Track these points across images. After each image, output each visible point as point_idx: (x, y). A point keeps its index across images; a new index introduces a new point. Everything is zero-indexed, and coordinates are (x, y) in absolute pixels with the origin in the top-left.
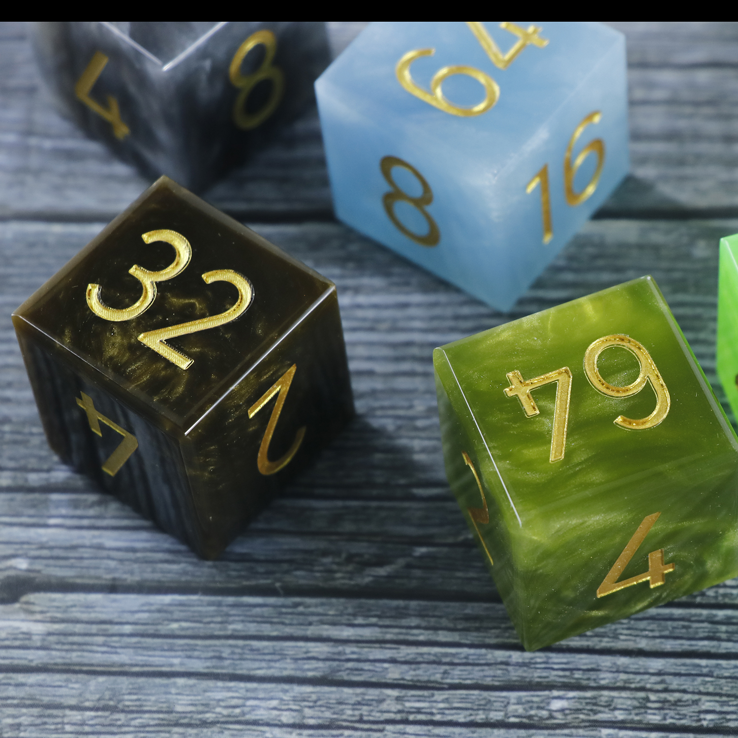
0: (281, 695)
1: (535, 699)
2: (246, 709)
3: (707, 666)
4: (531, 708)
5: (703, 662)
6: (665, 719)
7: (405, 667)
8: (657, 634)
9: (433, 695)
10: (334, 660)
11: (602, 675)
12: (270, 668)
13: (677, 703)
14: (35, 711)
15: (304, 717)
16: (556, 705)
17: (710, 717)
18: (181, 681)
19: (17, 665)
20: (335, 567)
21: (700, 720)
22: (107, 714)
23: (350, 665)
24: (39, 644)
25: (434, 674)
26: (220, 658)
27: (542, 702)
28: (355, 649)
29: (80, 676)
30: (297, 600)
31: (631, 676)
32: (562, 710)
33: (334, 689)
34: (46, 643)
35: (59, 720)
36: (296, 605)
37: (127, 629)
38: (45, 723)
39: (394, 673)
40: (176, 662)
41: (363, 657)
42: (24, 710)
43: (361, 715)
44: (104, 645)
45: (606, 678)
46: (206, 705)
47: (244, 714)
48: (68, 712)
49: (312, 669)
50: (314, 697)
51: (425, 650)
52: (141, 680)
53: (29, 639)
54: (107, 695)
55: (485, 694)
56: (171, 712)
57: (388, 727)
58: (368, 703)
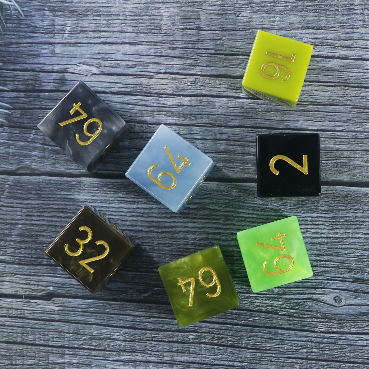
0: (120, 331)
1: (185, 335)
2: (111, 335)
3: (230, 327)
4: (184, 338)
5: (229, 326)
6: (218, 342)
7: (152, 324)
8: (217, 317)
9: (159, 333)
10: (134, 322)
11: (203, 329)
12: (117, 323)
13: (222, 338)
14: (57, 333)
15: (126, 338)
16: (191, 337)
17: (230, 342)
18: (94, 326)
19: (52, 319)
20: (133, 293)
21: (227, 343)
22: (76, 335)
23: (138, 323)
24: (57, 313)
25: (159, 326)
26: (104, 320)
27: (187, 336)
28: (139, 319)
29: (68, 323)
30: (124, 303)
31: (210, 329)
32: (192, 339)
33: (133, 330)
34: (59, 313)
35: (63, 336)
36: (123, 304)
37: (80, 310)
38: (60, 337)
39: (149, 326)
40: (93, 320)
41: (141, 321)
42: (55, 333)
43: (141, 338)
44: (74, 314)
45: (204, 330)
46: (101, 334)
47: (111, 337)
48: (66, 334)
49: (128, 324)
50: (128, 332)
51: (157, 319)
52: (84, 325)
53: (54, 312)
54: (76, 329)
55: (173, 333)
56: (92, 335)
57: (148, 342)
58: (142, 335)
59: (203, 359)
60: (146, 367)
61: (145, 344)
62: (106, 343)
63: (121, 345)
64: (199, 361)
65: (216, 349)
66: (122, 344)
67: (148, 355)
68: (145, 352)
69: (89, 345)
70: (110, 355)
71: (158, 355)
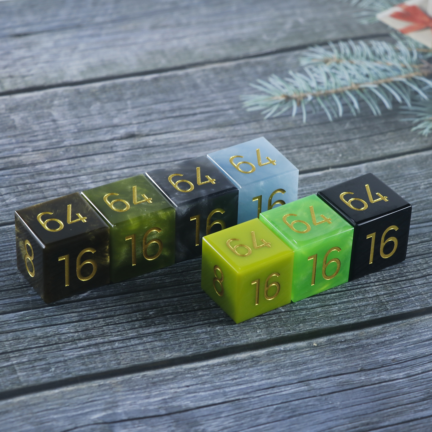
0: (68, 326)
1: (144, 313)
2: (59, 331)
4: (144, 315)
5: (189, 296)
6: (184, 310)
7: (102, 314)
9: (113, 318)
10: (80, 316)
11: (161, 304)
13: (186, 306)
15: (77, 330)
16: (151, 313)
17: (196, 307)
18: (36, 329)
21: (194, 308)
22: (17, 340)
23: (85, 316)
25: (111, 313)
26: (45, 322)
27: (146, 313)
28: (85, 313)
29: (4, 334)
30: (62, 305)
31: (170, 303)
32: (153, 314)
33: (83, 322)
35: (3, 344)
37: (13, 321)
39: (99, 316)
40: (32, 325)
41: (88, 314)
43: (94, 326)
44: (8, 326)
45: (163, 305)
46: (47, 333)
47: (59, 332)
48: (5, 342)
49: (74, 319)
50: (78, 325)
51: (106, 309)
52: (24, 331)
54: (15, 336)
55: (129, 315)
56: (36, 336)
57: (104, 327)
58: (95, 323)
59: (173, 326)
60: (112, 346)
61: (101, 330)
62: (56, 338)
63: (74, 336)
64: (169, 328)
65: (184, 315)
66: (74, 335)
67: (109, 337)
68: (105, 335)
69: (37, 344)
70: (64, 346)
71: (121, 334)
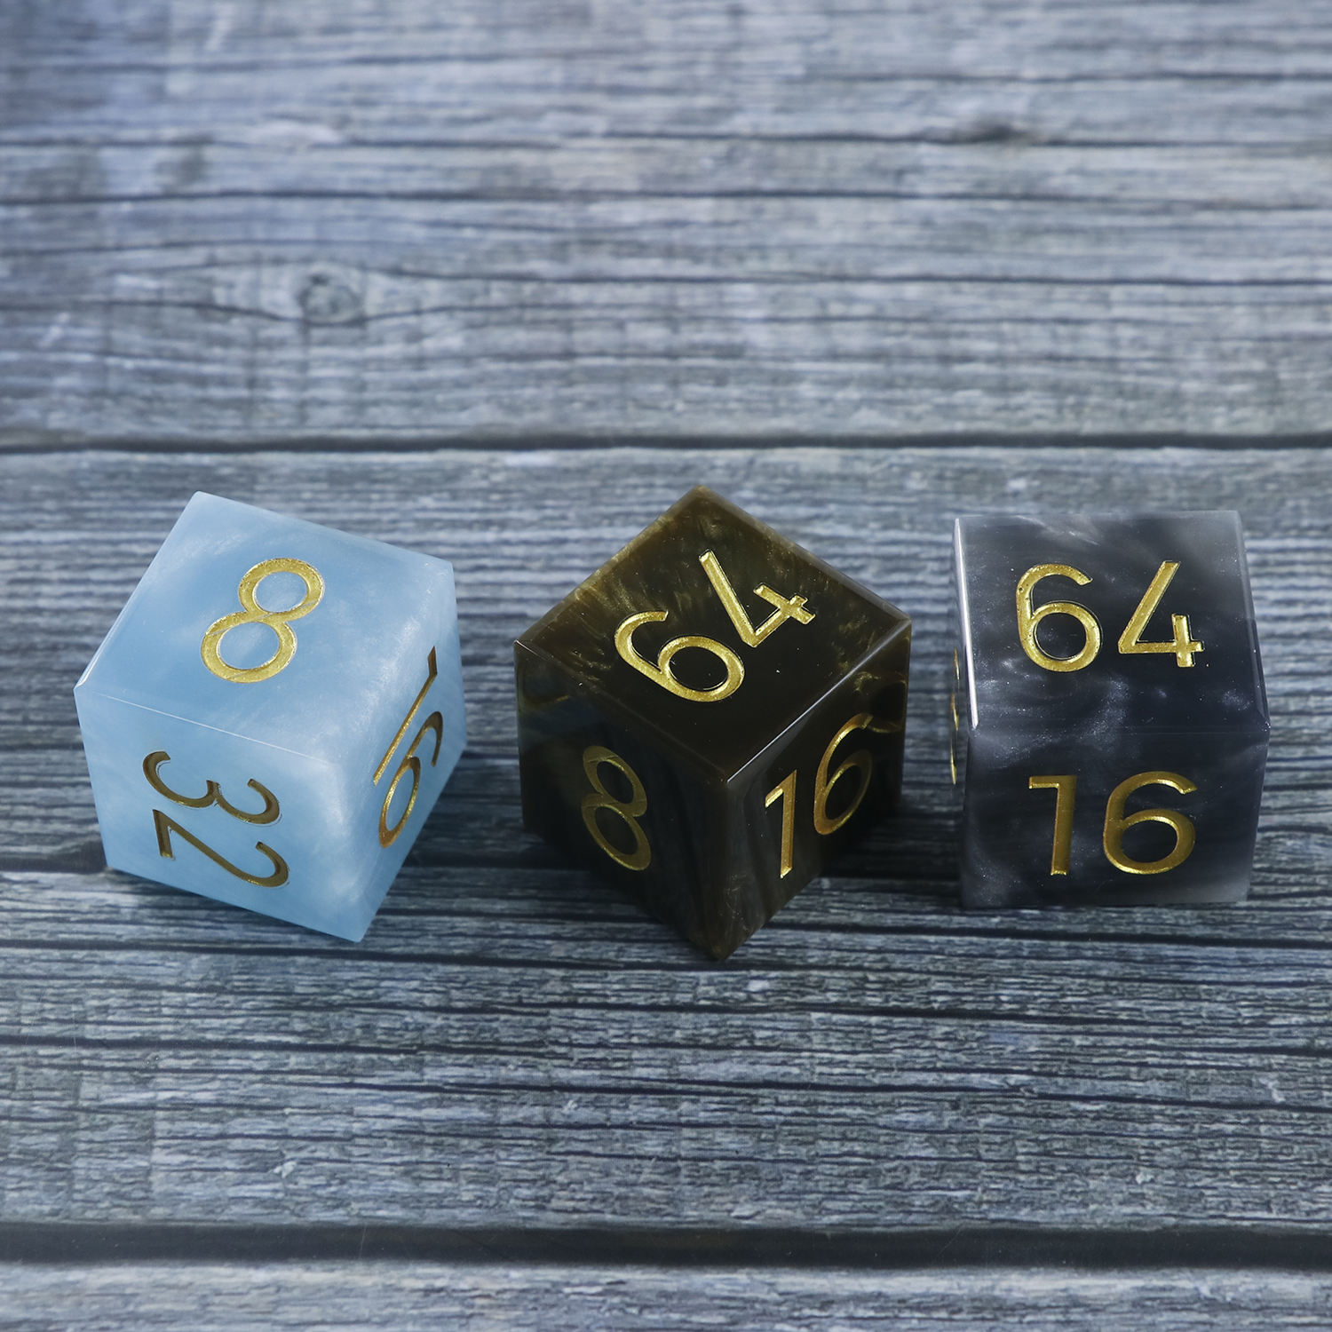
0: (422, 975)
1: (730, 980)
2: (381, 991)
3: (936, 943)
4: (725, 990)
5: (932, 938)
6: (887, 1001)
7: (571, 944)
8: (875, 907)
9: (606, 975)
10: (486, 936)
11: (810, 953)
12: (408, 945)
13: (901, 984)
14: (126, 992)
15: (451, 1000)
16: (755, 986)
17: (941, 998)
18: (301, 960)
19: (103, 941)
20: (484, 833)
21: (930, 1002)
22: (212, 995)
23: (505, 941)
24: (128, 918)
25: (607, 952)
27: (738, 982)
28: (511, 924)
29: (179, 953)
30: (440, 869)
31: (845, 954)
32: (763, 992)
33: (486, 968)
34: (137, 917)
35: (155, 1002)
36: (440, 875)
38: (138, 1006)
39: (558, 951)
41: (520, 933)
42: (113, 991)
43: (520, 998)
44: (206, 919)
45: (815, 956)
46: (333, 986)
47: (378, 996)
48: (165, 993)
49: (458, 946)
50: (462, 977)
51: (595, 925)
52: (253, 958)
53: (117, 912)
54: (212, 974)
55: (669, 974)
56: (290, 994)
57: (553, 1011)
58: (528, 984)
59: (819, 1069)
60: (547, 1109)
61: (538, 1020)
62: (357, 1021)
63: (428, 1025)
64: (797, 1076)
65: (878, 1026)
66: (430, 1021)
67: (556, 1062)
68: (542, 1050)
69: (276, 1031)
70: (372, 1065)
71: (604, 1059)
